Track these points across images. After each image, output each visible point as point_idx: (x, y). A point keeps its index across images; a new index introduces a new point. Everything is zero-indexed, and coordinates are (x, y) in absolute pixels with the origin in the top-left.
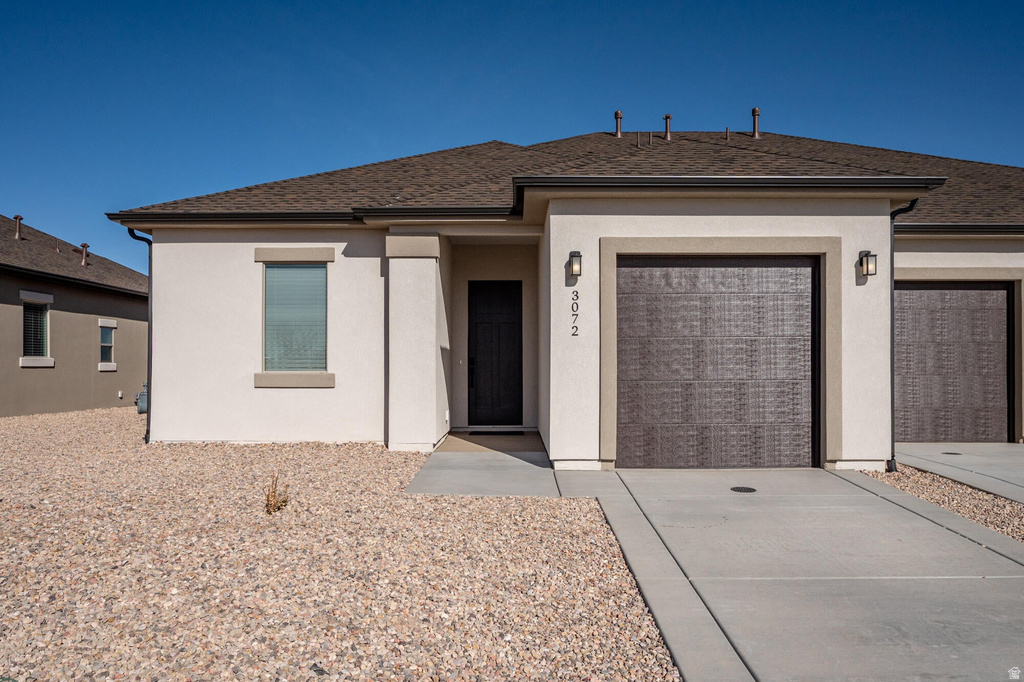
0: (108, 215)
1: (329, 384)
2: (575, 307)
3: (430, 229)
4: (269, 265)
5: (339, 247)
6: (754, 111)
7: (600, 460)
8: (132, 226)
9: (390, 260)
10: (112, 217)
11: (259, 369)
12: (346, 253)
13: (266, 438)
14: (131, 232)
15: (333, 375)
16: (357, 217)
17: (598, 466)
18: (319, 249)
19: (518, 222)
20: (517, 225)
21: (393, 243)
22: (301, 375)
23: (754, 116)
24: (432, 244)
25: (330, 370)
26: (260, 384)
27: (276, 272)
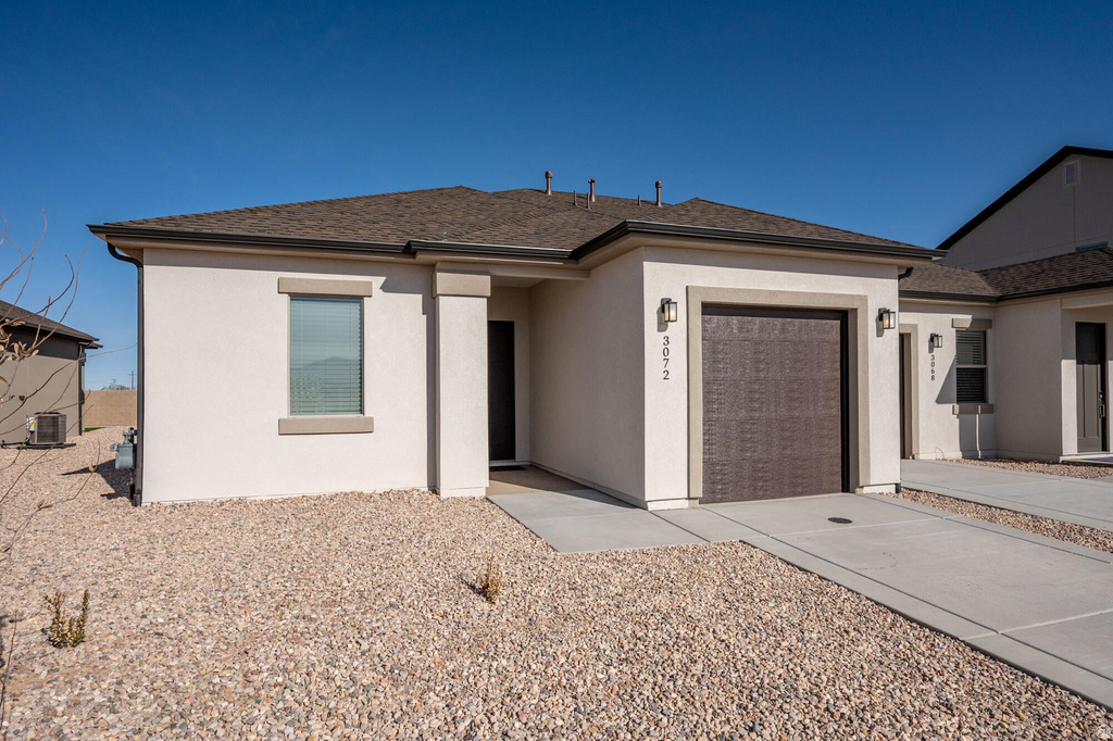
0: (90, 227)
1: (367, 428)
2: (666, 352)
3: (482, 268)
4: (295, 297)
5: (378, 281)
6: (657, 184)
7: (689, 498)
8: (113, 242)
9: (441, 298)
10: (94, 229)
11: (284, 414)
12: (385, 288)
13: (295, 491)
14: (111, 249)
15: (372, 418)
16: (409, 250)
17: (685, 504)
18: (355, 282)
19: (574, 266)
20: (572, 269)
21: (444, 280)
22: (332, 420)
23: (657, 188)
24: (484, 283)
25: (368, 412)
26: (285, 430)
27: (302, 305)
